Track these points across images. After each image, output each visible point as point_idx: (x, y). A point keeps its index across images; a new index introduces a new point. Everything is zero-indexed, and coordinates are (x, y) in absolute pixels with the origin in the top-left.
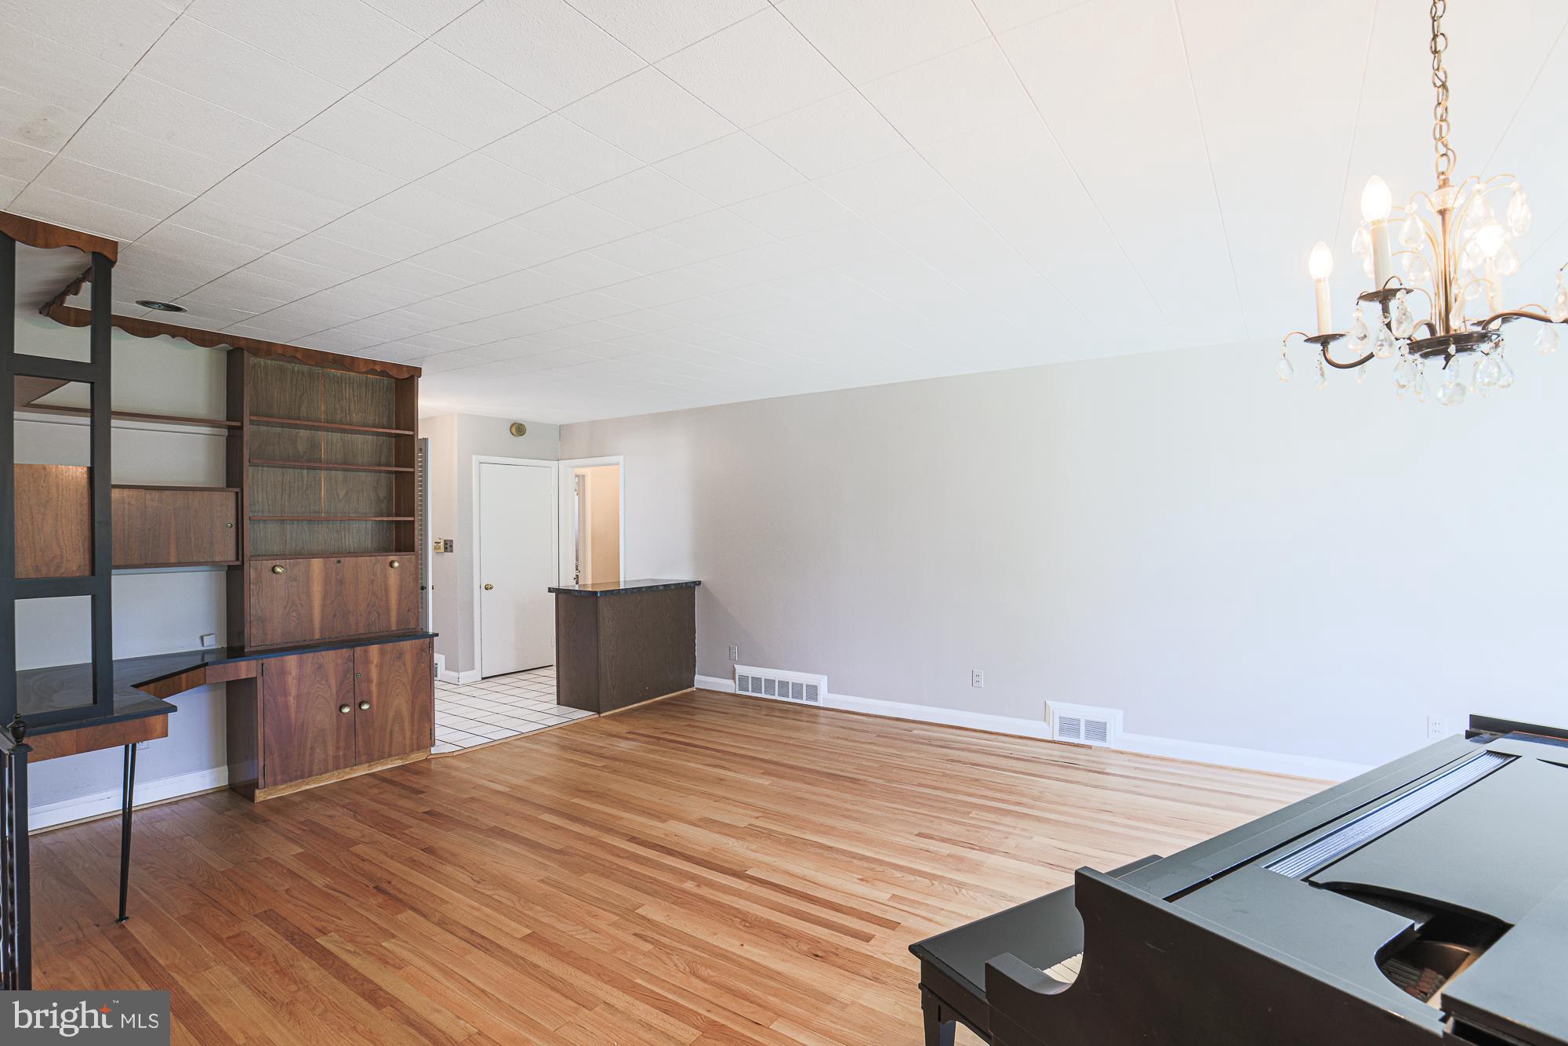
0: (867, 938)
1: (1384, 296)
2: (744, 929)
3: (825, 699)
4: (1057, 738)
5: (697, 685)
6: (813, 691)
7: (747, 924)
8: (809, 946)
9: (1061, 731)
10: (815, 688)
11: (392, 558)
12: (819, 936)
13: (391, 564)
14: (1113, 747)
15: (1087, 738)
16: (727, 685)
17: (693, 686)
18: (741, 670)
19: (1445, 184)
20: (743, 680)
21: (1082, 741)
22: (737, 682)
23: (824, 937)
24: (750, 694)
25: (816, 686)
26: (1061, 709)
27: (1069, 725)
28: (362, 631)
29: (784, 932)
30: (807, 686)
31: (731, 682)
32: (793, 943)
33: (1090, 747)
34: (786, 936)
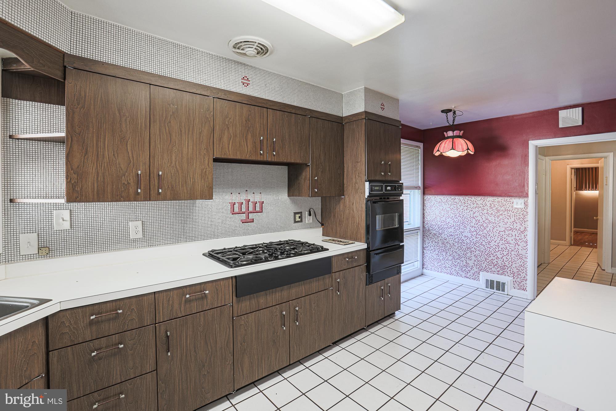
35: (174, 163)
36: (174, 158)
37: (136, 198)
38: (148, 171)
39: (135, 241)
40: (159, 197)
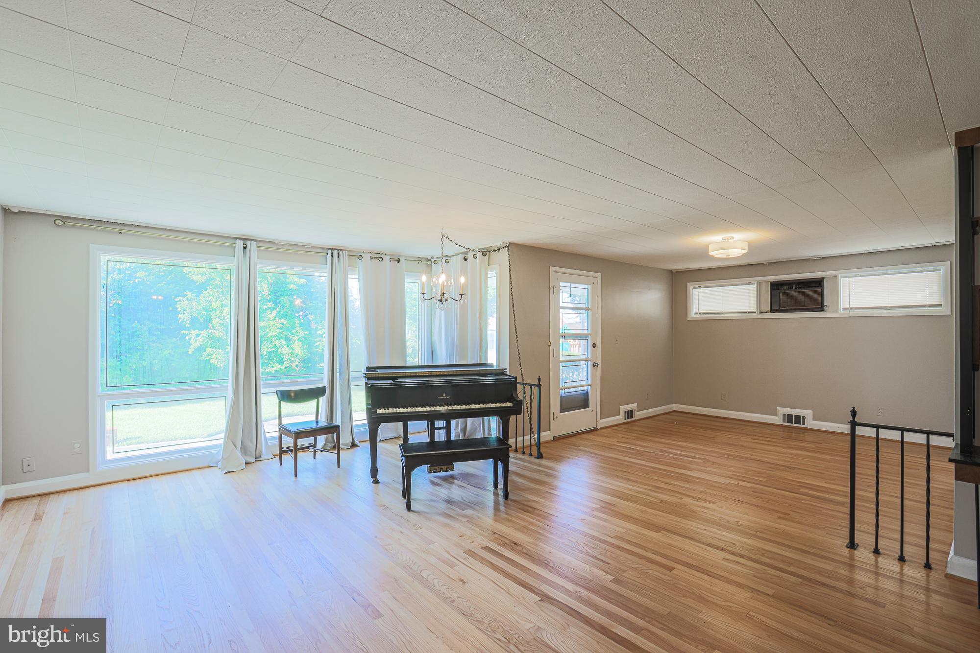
0: (487, 549)
2: (548, 560)
7: (546, 562)
8: (517, 548)
12: (511, 553)
23: (508, 551)
29: (526, 556)
32: (524, 551)
34: (526, 554)
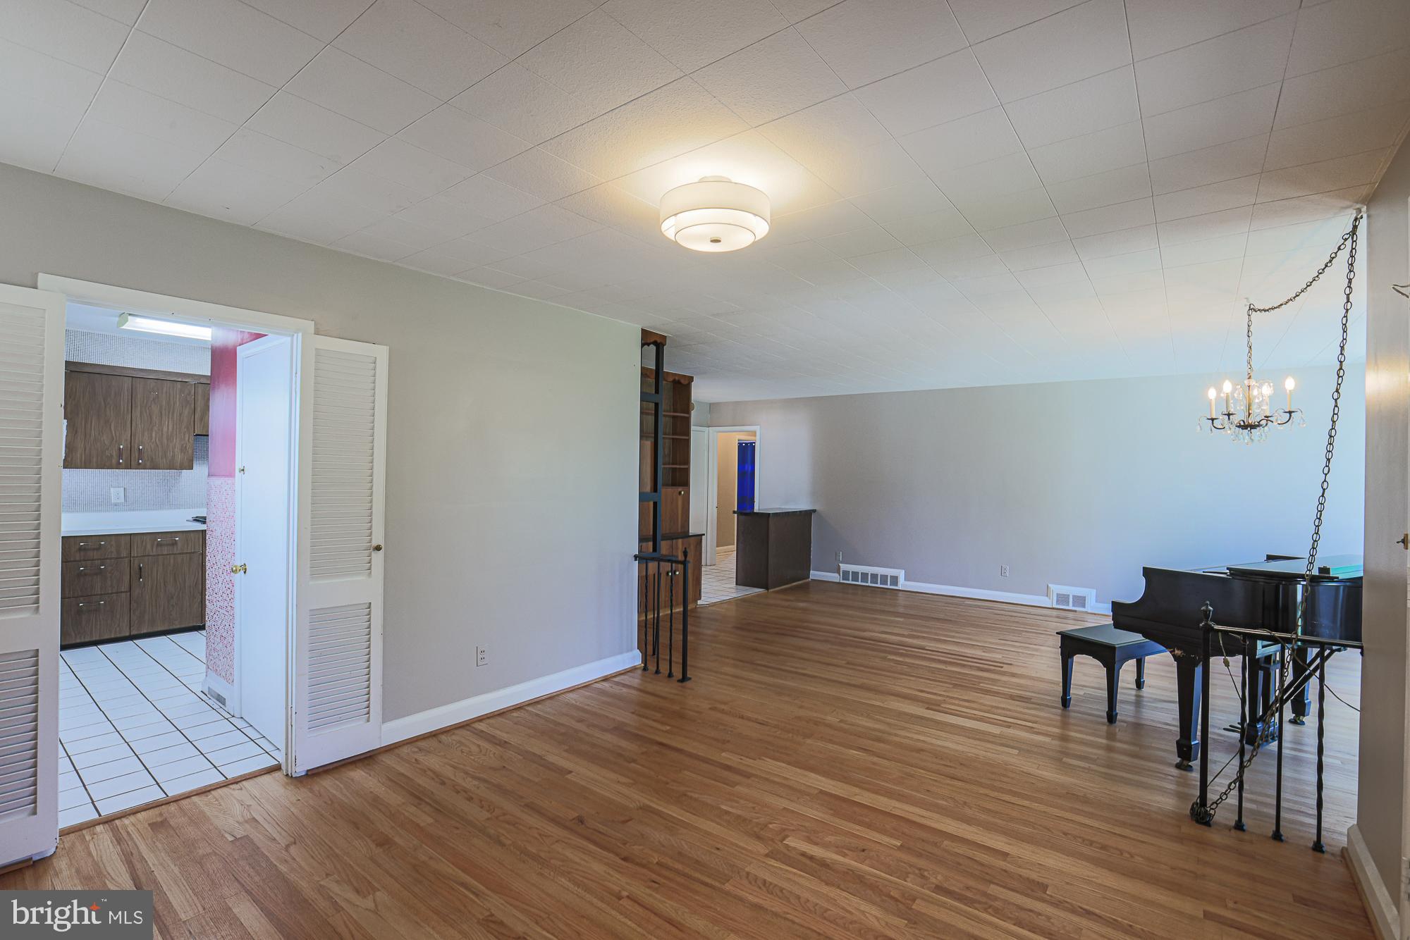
1: (1229, 415)
3: (903, 584)
4: (1055, 606)
5: (811, 577)
6: (895, 580)
9: (1058, 602)
10: (896, 578)
11: (680, 490)
13: (680, 493)
14: (1089, 611)
15: (1073, 606)
16: (834, 577)
17: (809, 577)
18: (843, 567)
19: (1250, 378)
20: (846, 574)
21: (1070, 607)
22: (841, 575)
24: (850, 582)
25: (897, 577)
26: (1056, 589)
27: (1063, 598)
28: (667, 532)
30: (891, 576)
31: (837, 575)
33: (1075, 611)
35: (154, 439)
36: (154, 435)
37: (118, 466)
38: (129, 446)
39: (116, 504)
40: (139, 466)
